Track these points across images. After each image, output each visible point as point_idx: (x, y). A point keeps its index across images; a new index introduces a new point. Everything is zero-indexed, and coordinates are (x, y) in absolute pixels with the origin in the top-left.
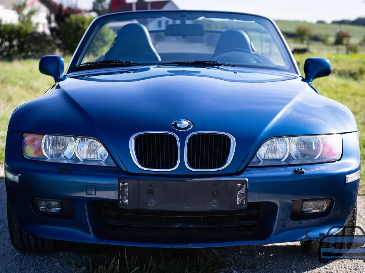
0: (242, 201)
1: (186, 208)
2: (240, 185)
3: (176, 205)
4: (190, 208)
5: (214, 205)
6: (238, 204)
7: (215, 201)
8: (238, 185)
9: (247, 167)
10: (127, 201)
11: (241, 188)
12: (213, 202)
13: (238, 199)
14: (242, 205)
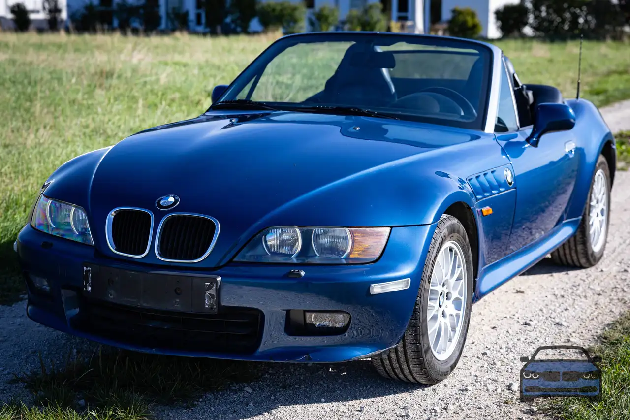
0: (212, 305)
1: (145, 305)
2: (208, 283)
3: (135, 300)
4: (148, 305)
5: (177, 305)
6: (207, 307)
7: (178, 300)
8: (206, 283)
9: (231, 261)
10: (90, 288)
11: (210, 287)
12: (176, 302)
13: (206, 300)
14: (212, 308)
